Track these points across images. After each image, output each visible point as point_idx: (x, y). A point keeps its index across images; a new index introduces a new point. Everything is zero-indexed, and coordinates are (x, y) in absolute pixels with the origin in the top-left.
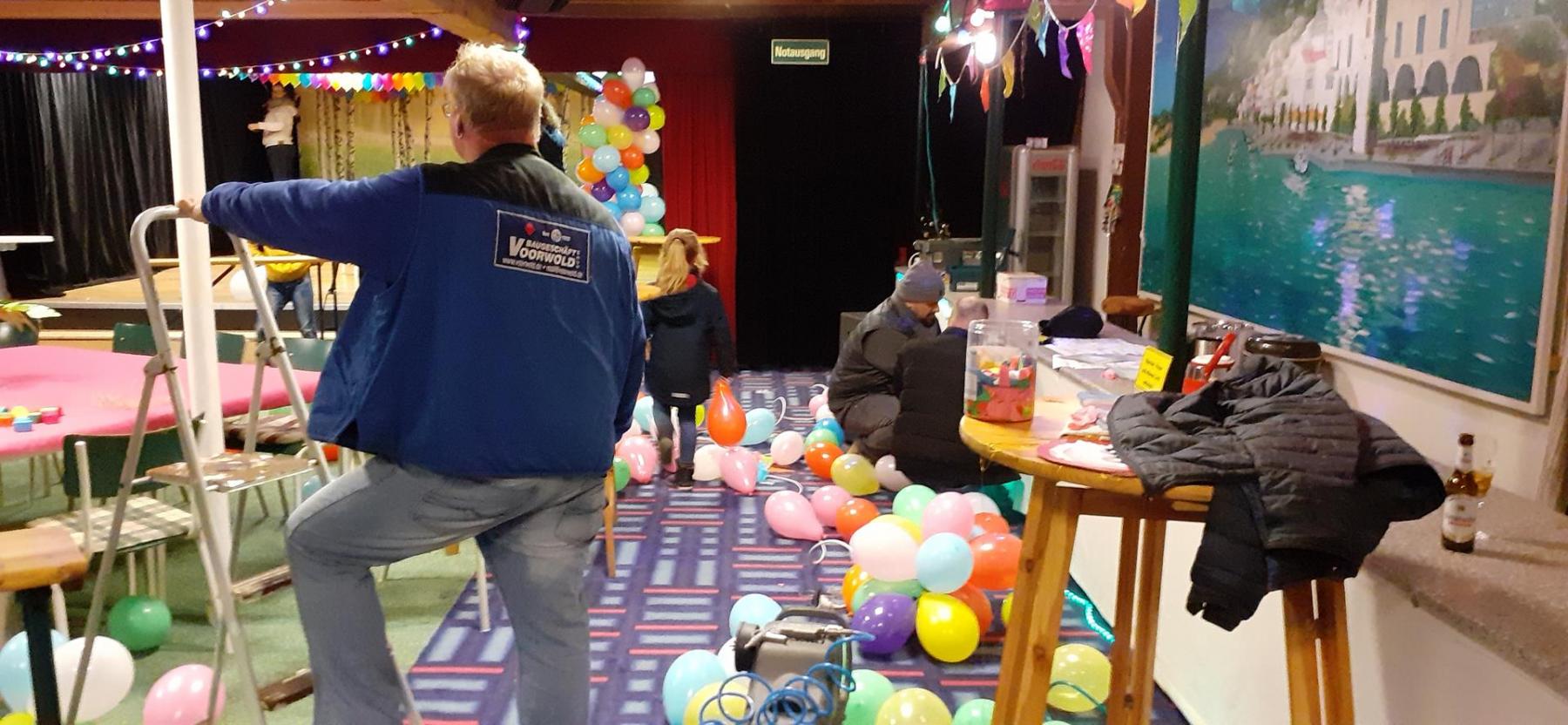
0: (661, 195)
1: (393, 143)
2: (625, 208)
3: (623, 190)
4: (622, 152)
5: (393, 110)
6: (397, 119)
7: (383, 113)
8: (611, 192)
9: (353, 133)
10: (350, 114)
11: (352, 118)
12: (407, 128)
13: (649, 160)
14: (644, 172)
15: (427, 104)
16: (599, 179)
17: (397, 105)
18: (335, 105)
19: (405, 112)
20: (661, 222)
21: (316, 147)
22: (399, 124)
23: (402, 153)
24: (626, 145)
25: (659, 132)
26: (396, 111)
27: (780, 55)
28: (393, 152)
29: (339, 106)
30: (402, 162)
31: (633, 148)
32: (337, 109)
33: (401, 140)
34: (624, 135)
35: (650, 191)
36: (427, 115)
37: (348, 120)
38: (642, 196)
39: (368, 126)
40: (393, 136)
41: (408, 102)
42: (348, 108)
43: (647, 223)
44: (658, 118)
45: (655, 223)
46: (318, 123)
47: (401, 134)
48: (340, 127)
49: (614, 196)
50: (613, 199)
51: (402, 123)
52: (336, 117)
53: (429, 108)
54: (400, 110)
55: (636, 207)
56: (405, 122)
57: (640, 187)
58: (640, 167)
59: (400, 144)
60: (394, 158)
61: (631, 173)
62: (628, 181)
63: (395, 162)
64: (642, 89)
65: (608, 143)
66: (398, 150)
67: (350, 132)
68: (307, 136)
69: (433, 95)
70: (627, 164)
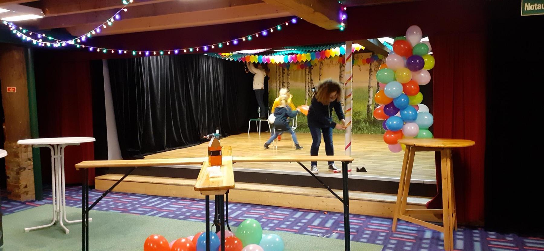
0: (431, 112)
1: (305, 86)
2: (406, 120)
3: (404, 108)
4: (404, 85)
5: (306, 73)
6: (307, 76)
7: (302, 74)
8: (396, 110)
9: (289, 83)
10: (289, 75)
11: (289, 77)
12: (311, 80)
13: (422, 89)
14: (420, 97)
15: (320, 69)
16: (388, 102)
17: (307, 70)
18: (283, 72)
19: (311, 73)
20: (431, 129)
21: (275, 90)
22: (308, 78)
23: (309, 91)
24: (407, 80)
25: (430, 71)
26: (307, 73)
27: (528, 9)
28: (305, 90)
29: (284, 72)
30: (308, 95)
31: (412, 82)
32: (283, 73)
33: (309, 85)
34: (406, 74)
35: (423, 109)
36: (320, 74)
37: (288, 78)
38: (418, 112)
39: (296, 80)
40: (305, 84)
41: (312, 69)
42: (288, 73)
43: (420, 129)
44: (429, 62)
45: (426, 129)
46: (276, 80)
47: (309, 82)
48: (284, 81)
49: (399, 112)
50: (398, 114)
51: (309, 78)
52: (283, 76)
53: (321, 70)
54: (309, 72)
55: (413, 119)
56: (311, 78)
57: (417, 106)
58: (417, 93)
59: (308, 87)
60: (306, 93)
61: (411, 98)
62: (408, 103)
63: (306, 94)
64: (420, 44)
65: (395, 80)
66: (307, 90)
67: (288, 83)
68: (272, 85)
69: (323, 65)
70: (407, 92)
